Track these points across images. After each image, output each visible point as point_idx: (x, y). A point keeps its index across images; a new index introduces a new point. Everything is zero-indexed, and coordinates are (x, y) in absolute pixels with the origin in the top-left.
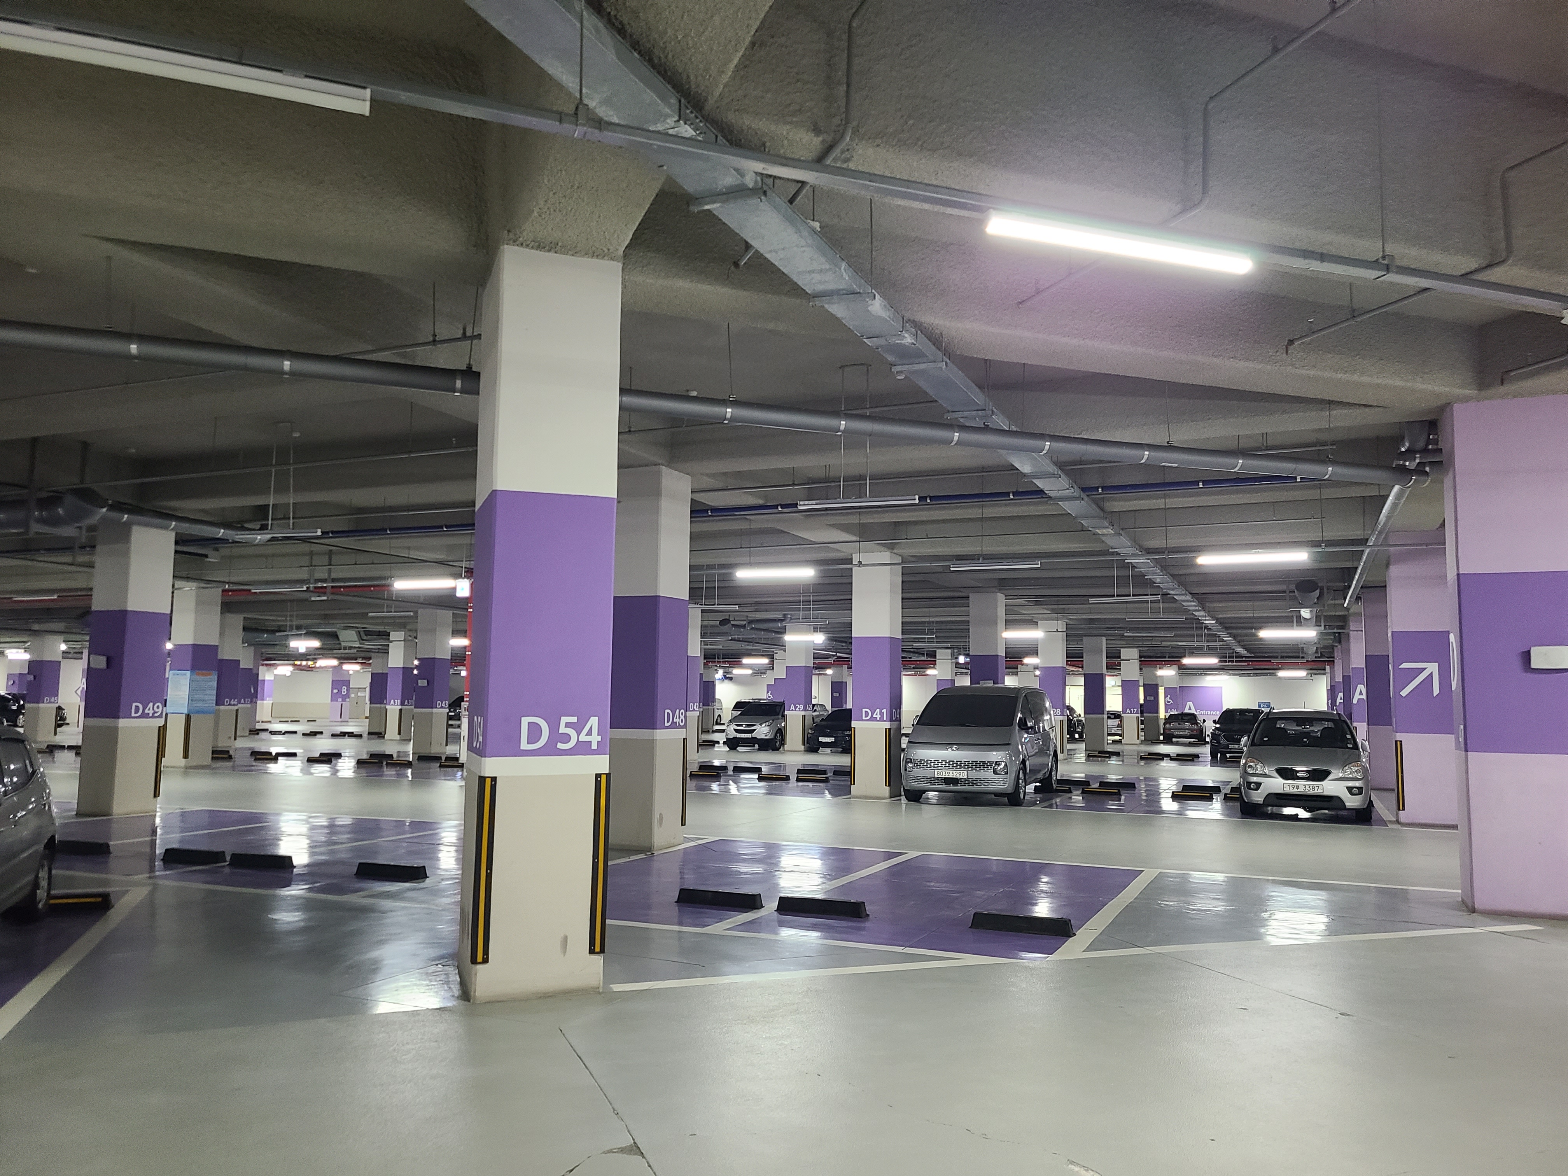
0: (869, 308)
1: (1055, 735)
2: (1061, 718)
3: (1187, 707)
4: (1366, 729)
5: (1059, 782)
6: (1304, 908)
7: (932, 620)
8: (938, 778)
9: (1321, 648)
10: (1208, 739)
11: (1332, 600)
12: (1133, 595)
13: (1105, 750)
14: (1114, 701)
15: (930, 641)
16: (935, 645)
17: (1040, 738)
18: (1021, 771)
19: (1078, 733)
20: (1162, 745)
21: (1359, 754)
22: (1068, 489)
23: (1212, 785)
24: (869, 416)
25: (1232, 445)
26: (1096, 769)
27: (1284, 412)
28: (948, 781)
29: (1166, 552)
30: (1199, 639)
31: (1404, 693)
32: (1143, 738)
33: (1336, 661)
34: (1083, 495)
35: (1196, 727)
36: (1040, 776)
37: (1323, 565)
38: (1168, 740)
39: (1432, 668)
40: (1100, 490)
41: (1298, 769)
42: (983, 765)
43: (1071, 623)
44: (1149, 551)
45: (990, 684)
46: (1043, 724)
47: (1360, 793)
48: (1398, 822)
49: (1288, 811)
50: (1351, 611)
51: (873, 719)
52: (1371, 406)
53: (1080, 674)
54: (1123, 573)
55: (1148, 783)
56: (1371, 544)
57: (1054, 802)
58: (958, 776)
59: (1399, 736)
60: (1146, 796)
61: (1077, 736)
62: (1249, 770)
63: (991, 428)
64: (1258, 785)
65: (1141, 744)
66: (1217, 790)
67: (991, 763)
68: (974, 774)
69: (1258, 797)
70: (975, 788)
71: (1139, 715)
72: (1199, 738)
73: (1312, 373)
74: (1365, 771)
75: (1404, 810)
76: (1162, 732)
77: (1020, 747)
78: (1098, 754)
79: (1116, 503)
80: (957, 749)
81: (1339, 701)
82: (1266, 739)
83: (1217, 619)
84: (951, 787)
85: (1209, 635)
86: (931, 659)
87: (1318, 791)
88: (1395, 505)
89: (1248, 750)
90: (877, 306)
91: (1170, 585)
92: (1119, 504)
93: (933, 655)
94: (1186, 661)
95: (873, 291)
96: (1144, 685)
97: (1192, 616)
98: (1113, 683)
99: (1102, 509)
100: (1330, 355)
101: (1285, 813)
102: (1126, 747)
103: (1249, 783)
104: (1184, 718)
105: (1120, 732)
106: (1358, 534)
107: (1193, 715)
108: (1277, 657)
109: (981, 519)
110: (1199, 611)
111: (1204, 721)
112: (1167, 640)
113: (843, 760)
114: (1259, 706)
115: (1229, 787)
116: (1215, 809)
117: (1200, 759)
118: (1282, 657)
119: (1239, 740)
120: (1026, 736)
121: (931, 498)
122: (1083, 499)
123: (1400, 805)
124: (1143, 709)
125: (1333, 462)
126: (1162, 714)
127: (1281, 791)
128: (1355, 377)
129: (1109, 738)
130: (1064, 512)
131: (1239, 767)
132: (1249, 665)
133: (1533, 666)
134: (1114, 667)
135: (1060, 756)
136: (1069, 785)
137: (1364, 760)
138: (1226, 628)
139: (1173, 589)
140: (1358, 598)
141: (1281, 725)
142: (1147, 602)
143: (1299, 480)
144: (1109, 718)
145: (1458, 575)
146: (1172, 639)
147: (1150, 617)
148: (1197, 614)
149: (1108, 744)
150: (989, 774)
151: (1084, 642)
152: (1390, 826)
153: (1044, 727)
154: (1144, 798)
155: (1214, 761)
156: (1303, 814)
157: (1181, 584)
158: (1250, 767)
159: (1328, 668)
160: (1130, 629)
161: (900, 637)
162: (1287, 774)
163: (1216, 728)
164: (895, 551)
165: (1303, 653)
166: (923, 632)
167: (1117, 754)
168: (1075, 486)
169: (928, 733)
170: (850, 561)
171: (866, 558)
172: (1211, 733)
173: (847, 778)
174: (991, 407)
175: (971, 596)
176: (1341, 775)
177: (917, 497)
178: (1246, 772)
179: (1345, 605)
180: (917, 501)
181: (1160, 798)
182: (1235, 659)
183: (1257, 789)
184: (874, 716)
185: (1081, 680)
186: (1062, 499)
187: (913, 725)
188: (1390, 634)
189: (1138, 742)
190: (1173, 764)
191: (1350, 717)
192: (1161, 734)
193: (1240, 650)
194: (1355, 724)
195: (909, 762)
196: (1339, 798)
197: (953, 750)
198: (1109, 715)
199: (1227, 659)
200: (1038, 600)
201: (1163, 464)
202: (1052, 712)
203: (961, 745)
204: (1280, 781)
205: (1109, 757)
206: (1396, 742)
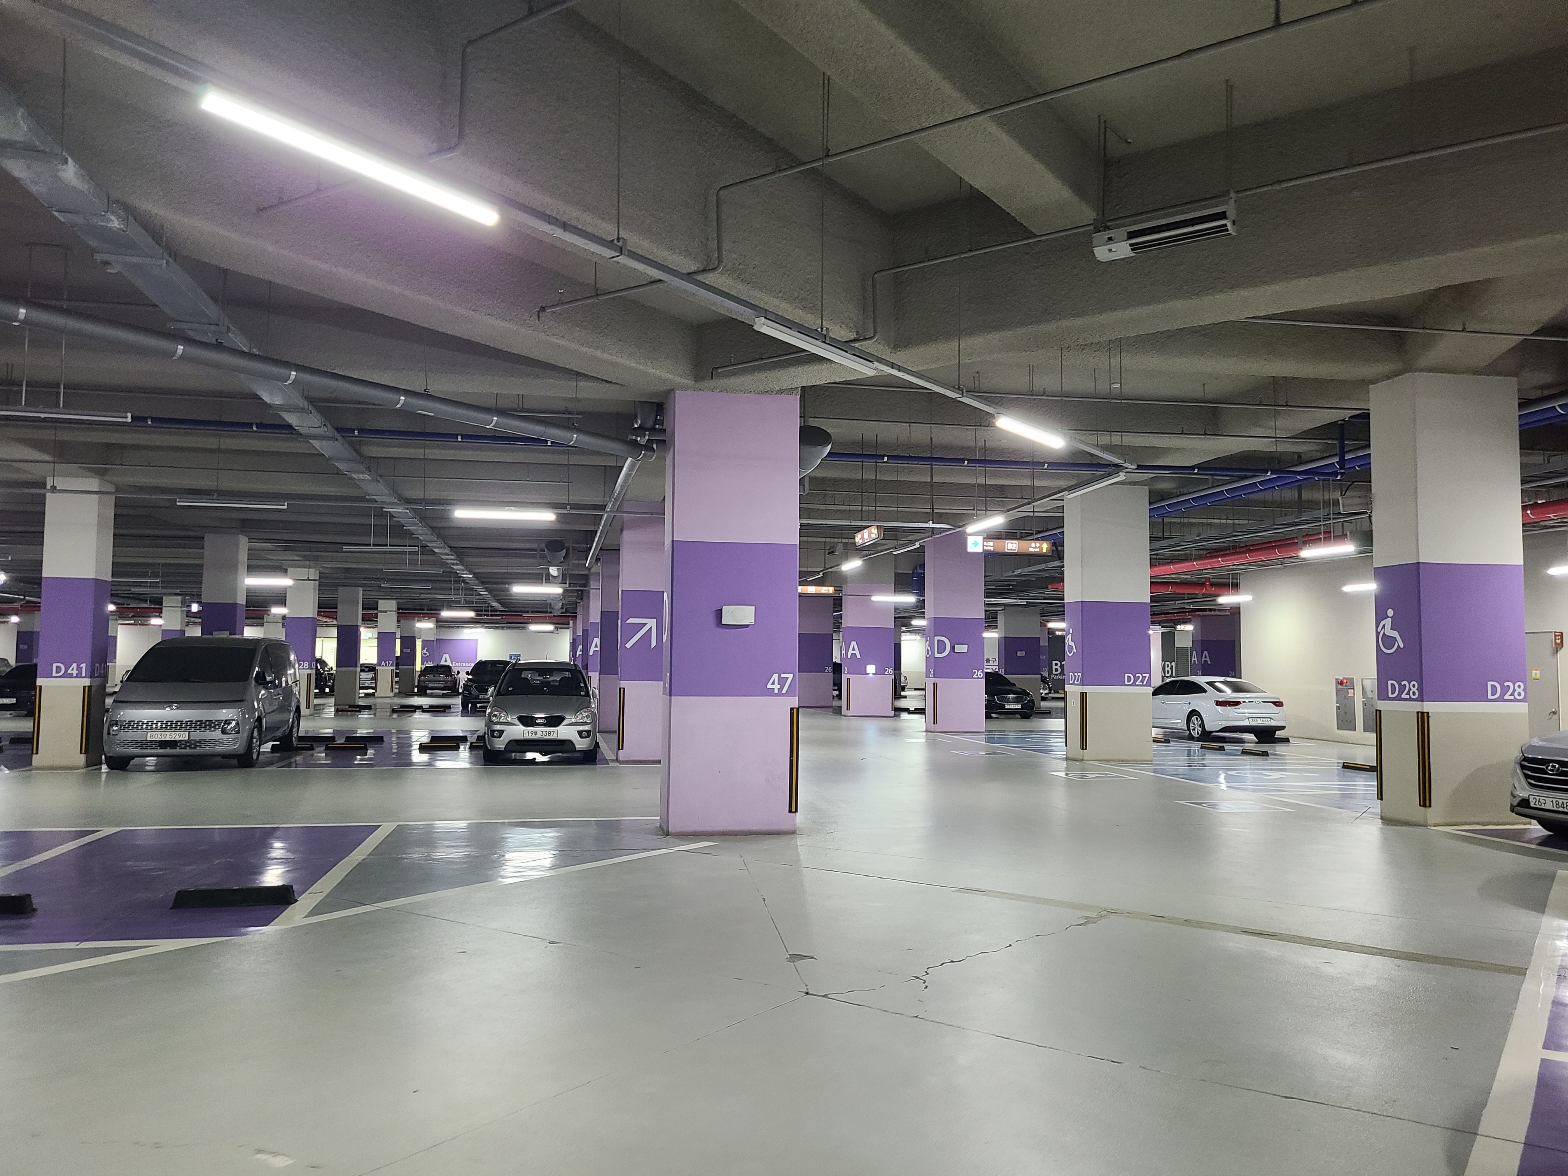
0: (60, 174)
1: (301, 692)
2: (309, 671)
3: (443, 660)
4: (598, 678)
5: (301, 739)
6: (530, 846)
7: (157, 561)
8: (151, 741)
9: (567, 604)
10: (460, 691)
11: (576, 560)
12: (390, 545)
13: (356, 704)
14: (368, 653)
15: (153, 585)
16: (159, 590)
17: (280, 692)
18: (256, 730)
19: (328, 687)
20: (416, 698)
21: (590, 702)
22: (320, 427)
23: (461, 735)
24: (65, 309)
25: (491, 403)
26: (345, 724)
27: (538, 376)
28: (163, 744)
29: (424, 503)
30: (457, 592)
31: (628, 645)
32: (397, 691)
33: (578, 617)
34: (337, 435)
35: (450, 678)
36: (279, 733)
37: (568, 527)
38: (422, 693)
39: (652, 623)
40: (356, 432)
41: (537, 715)
42: (210, 725)
43: (324, 571)
44: (408, 501)
45: (225, 635)
46: (286, 678)
47: (588, 737)
48: (617, 760)
49: (530, 756)
50: (592, 570)
51: (66, 675)
52: (611, 382)
53: (333, 626)
54: (382, 522)
55: (400, 736)
56: (609, 510)
57: (293, 760)
58: (177, 738)
59: (623, 684)
60: (397, 748)
61: (327, 690)
62: (494, 719)
63: (224, 346)
64: (501, 732)
65: (394, 697)
66: (464, 739)
67: (219, 722)
68: (197, 735)
69: (500, 744)
70: (198, 750)
71: (394, 668)
72: (452, 689)
73: (562, 342)
74: (593, 715)
75: (622, 749)
76: (416, 684)
77: (256, 703)
78: (350, 709)
79: (374, 448)
80: (178, 708)
81: (579, 653)
82: (511, 689)
83: (474, 574)
84: (168, 751)
85: (466, 589)
86: (157, 607)
87: (553, 736)
88: (628, 476)
89: (494, 700)
90: (70, 172)
91: (429, 537)
92: (375, 449)
93: (159, 602)
94: (445, 614)
95: (64, 153)
96: (401, 638)
97: (450, 570)
98: (370, 635)
99: (358, 452)
100: (578, 329)
101: (528, 758)
102: (378, 700)
103: (493, 731)
104: (439, 670)
105: (374, 685)
106: (598, 501)
107: (449, 667)
108: (528, 612)
109: (219, 451)
110: (457, 564)
111: (459, 672)
112: (425, 592)
113: (24, 725)
114: (511, 658)
115: (476, 736)
116: (463, 758)
117: (452, 710)
118: (532, 612)
119: (487, 690)
120: (263, 692)
121: (153, 419)
122: (337, 440)
123: (620, 746)
124: (398, 661)
125: (579, 430)
126: (418, 667)
127: (521, 738)
128: (599, 353)
129: (361, 691)
130: (316, 452)
131: (485, 716)
132: (502, 618)
133: (723, 623)
134: (370, 619)
135: (304, 711)
136: (312, 741)
137: (593, 706)
138: (483, 583)
139: (432, 542)
140: (598, 560)
141: (528, 675)
142: (405, 553)
143: (549, 444)
144: (362, 671)
145: (673, 541)
146: (430, 591)
147: (408, 569)
148: (455, 567)
149: (359, 697)
150: (217, 734)
151: (339, 591)
152: (611, 764)
153: (287, 682)
154: (394, 751)
155: (465, 712)
156: (539, 758)
157: (439, 536)
158: (495, 716)
159: (571, 622)
160: (389, 580)
161: (110, 579)
162: (527, 721)
163: (468, 679)
164: (106, 478)
165: (550, 608)
166: (145, 575)
167: (368, 707)
168: (329, 426)
169: (141, 690)
170: (43, 485)
171: (61, 483)
172: (464, 684)
173: (29, 746)
174: (226, 324)
175: (206, 536)
176: (573, 720)
177: (129, 415)
178: (490, 721)
179: (587, 565)
180: (129, 420)
181: (411, 751)
182: (490, 613)
183: (500, 737)
184: (69, 671)
185: (334, 632)
186: (316, 437)
187: (122, 682)
188: (620, 593)
189: (392, 694)
190: (426, 716)
191: (586, 667)
192: (416, 687)
193: (495, 604)
194: (590, 674)
195: (113, 725)
196: (570, 741)
197: (172, 709)
198: (363, 668)
199: (483, 613)
200: (289, 546)
201: (420, 412)
202: (297, 666)
203: (182, 704)
204: (521, 727)
205: (360, 711)
206: (620, 689)
